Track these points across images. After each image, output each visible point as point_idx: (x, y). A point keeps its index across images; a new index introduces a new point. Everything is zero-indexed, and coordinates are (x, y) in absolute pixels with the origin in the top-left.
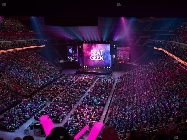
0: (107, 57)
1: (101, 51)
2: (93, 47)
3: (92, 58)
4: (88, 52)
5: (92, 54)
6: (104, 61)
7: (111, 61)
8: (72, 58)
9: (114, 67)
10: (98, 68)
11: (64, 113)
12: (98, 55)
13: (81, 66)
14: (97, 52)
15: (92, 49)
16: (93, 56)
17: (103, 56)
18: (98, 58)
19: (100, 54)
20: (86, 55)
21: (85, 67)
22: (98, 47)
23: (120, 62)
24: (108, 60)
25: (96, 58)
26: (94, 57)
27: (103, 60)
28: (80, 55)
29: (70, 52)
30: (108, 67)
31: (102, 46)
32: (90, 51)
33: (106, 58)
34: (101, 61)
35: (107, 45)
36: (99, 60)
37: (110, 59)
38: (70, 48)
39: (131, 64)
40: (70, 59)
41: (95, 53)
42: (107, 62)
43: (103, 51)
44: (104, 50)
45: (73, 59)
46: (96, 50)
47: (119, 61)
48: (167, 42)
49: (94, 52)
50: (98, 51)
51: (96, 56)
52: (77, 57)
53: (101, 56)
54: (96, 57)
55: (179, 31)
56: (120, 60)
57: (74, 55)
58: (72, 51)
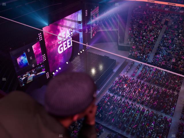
3: (61, 50)
4: (53, 43)
7: (82, 39)
13: (48, 76)
15: (58, 32)
16: (61, 45)
18: (68, 44)
22: (66, 23)
23: (94, 35)
25: (66, 47)
26: (63, 46)
28: (44, 56)
32: (56, 38)
37: (82, 36)
40: (26, 79)
44: (75, 24)
45: (33, 75)
46: (65, 30)
51: (65, 42)
54: (66, 44)
57: (33, 66)
58: (26, 59)
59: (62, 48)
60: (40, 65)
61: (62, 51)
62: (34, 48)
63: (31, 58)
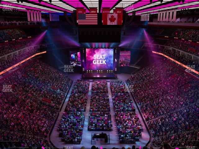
0: (110, 61)
1: (104, 55)
2: (95, 51)
4: (90, 57)
5: (94, 59)
6: (107, 65)
7: (113, 64)
8: (75, 63)
9: (116, 70)
10: (101, 71)
11: (109, 121)
12: (101, 59)
13: (84, 70)
14: (99, 57)
15: (95, 53)
16: (96, 60)
17: (105, 60)
18: (100, 62)
19: (102, 59)
20: (89, 60)
21: (89, 71)
22: (100, 51)
23: (122, 65)
24: (110, 63)
25: (98, 63)
26: (96, 61)
27: (105, 64)
29: (72, 57)
30: (111, 71)
31: (105, 51)
32: (93, 56)
33: (108, 62)
34: (104, 65)
35: (109, 49)
36: (102, 63)
37: (112, 62)
38: (73, 54)
39: (132, 66)
41: (98, 57)
42: (109, 65)
43: (105, 55)
44: (107, 54)
46: (99, 54)
47: (120, 64)
48: (164, 47)
49: (96, 56)
50: (101, 56)
51: (99, 60)
52: (80, 61)
53: (103, 60)
54: (99, 61)
55: (175, 38)
56: (122, 64)
57: (76, 60)
58: (74, 56)
59: (96, 62)
60: (79, 62)
61: (96, 64)
62: (79, 54)
63: (76, 57)
